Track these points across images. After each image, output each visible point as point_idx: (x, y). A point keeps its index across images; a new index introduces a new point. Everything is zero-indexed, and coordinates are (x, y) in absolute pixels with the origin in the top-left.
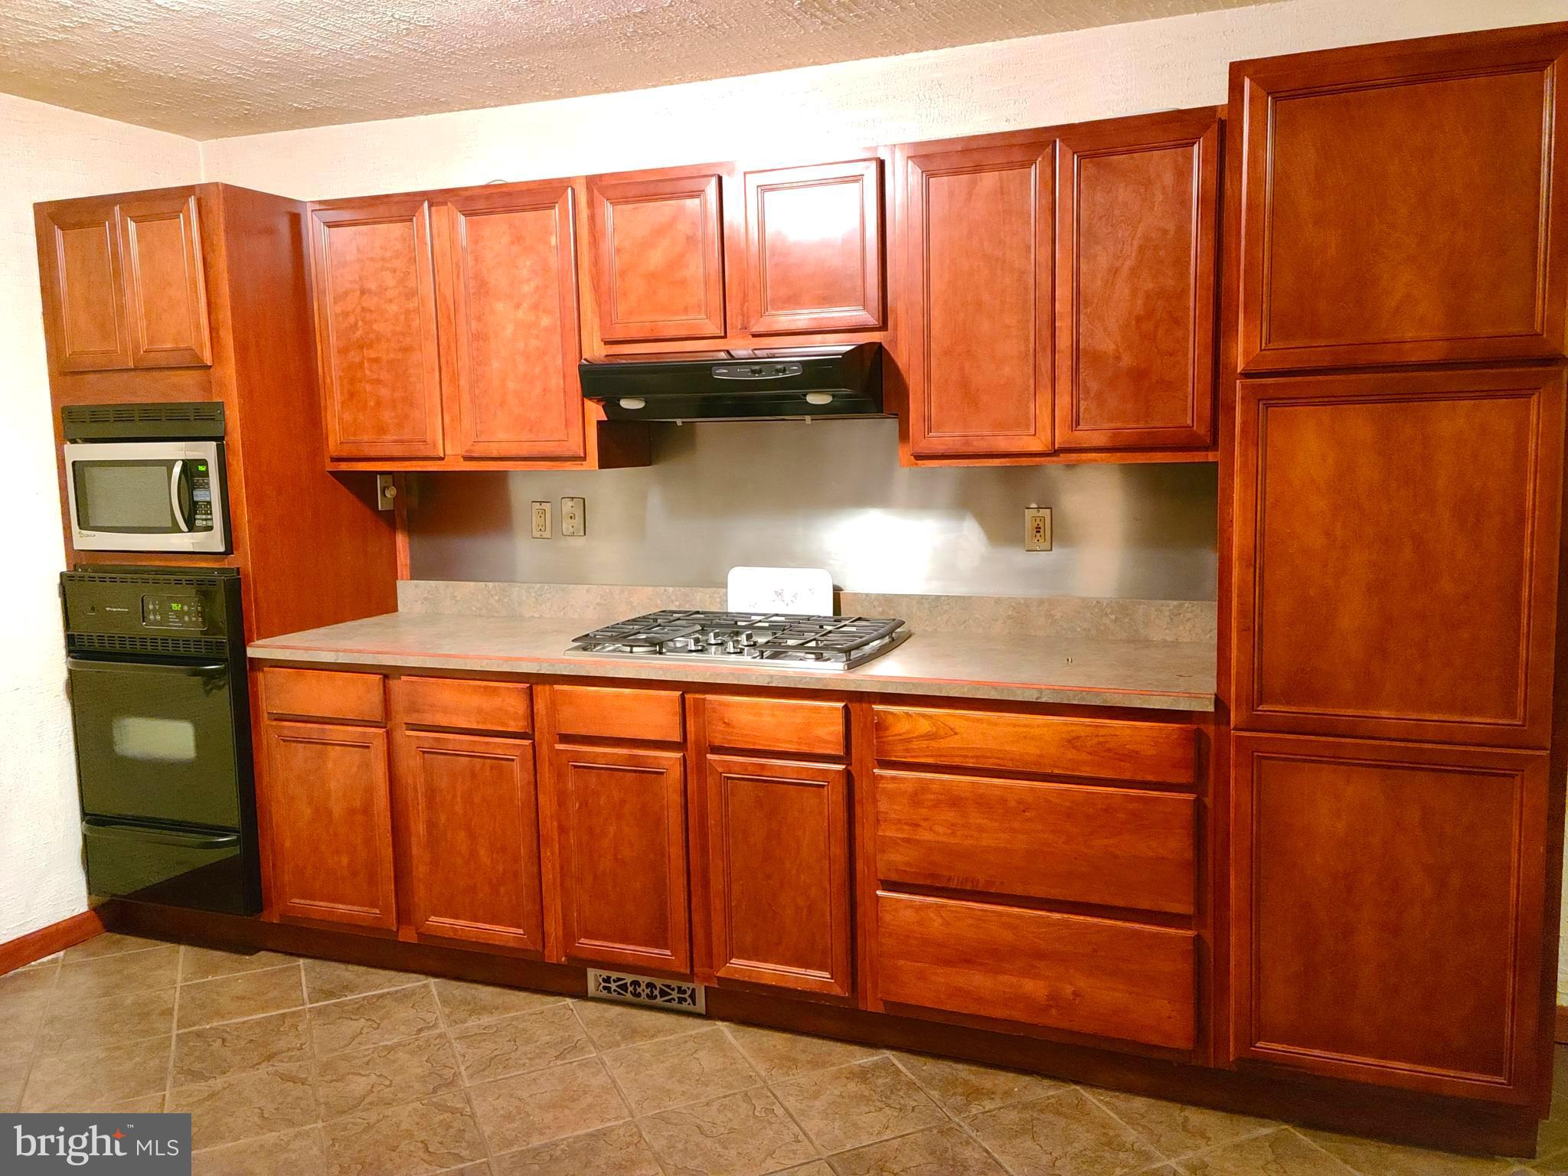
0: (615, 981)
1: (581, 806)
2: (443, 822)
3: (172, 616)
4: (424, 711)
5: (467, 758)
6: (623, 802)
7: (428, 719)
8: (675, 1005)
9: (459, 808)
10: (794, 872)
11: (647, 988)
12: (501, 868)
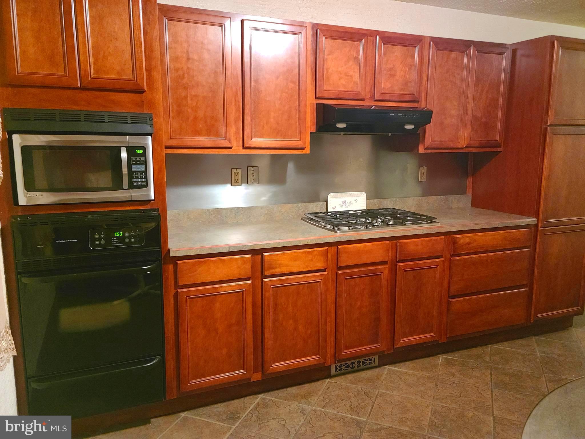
0: (344, 365)
1: (347, 295)
2: (281, 318)
3: (115, 240)
4: (276, 268)
5: (296, 286)
6: (364, 289)
7: (278, 271)
8: (368, 366)
9: (290, 310)
10: (424, 301)
11: (357, 363)
12: (309, 332)
